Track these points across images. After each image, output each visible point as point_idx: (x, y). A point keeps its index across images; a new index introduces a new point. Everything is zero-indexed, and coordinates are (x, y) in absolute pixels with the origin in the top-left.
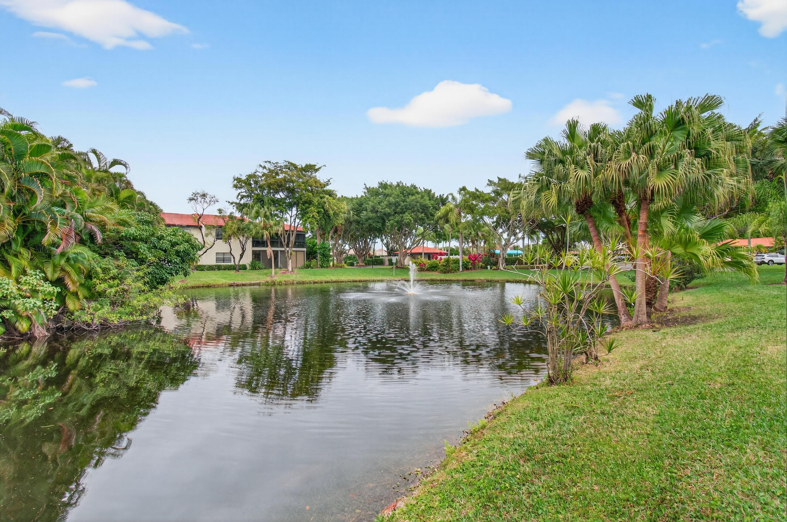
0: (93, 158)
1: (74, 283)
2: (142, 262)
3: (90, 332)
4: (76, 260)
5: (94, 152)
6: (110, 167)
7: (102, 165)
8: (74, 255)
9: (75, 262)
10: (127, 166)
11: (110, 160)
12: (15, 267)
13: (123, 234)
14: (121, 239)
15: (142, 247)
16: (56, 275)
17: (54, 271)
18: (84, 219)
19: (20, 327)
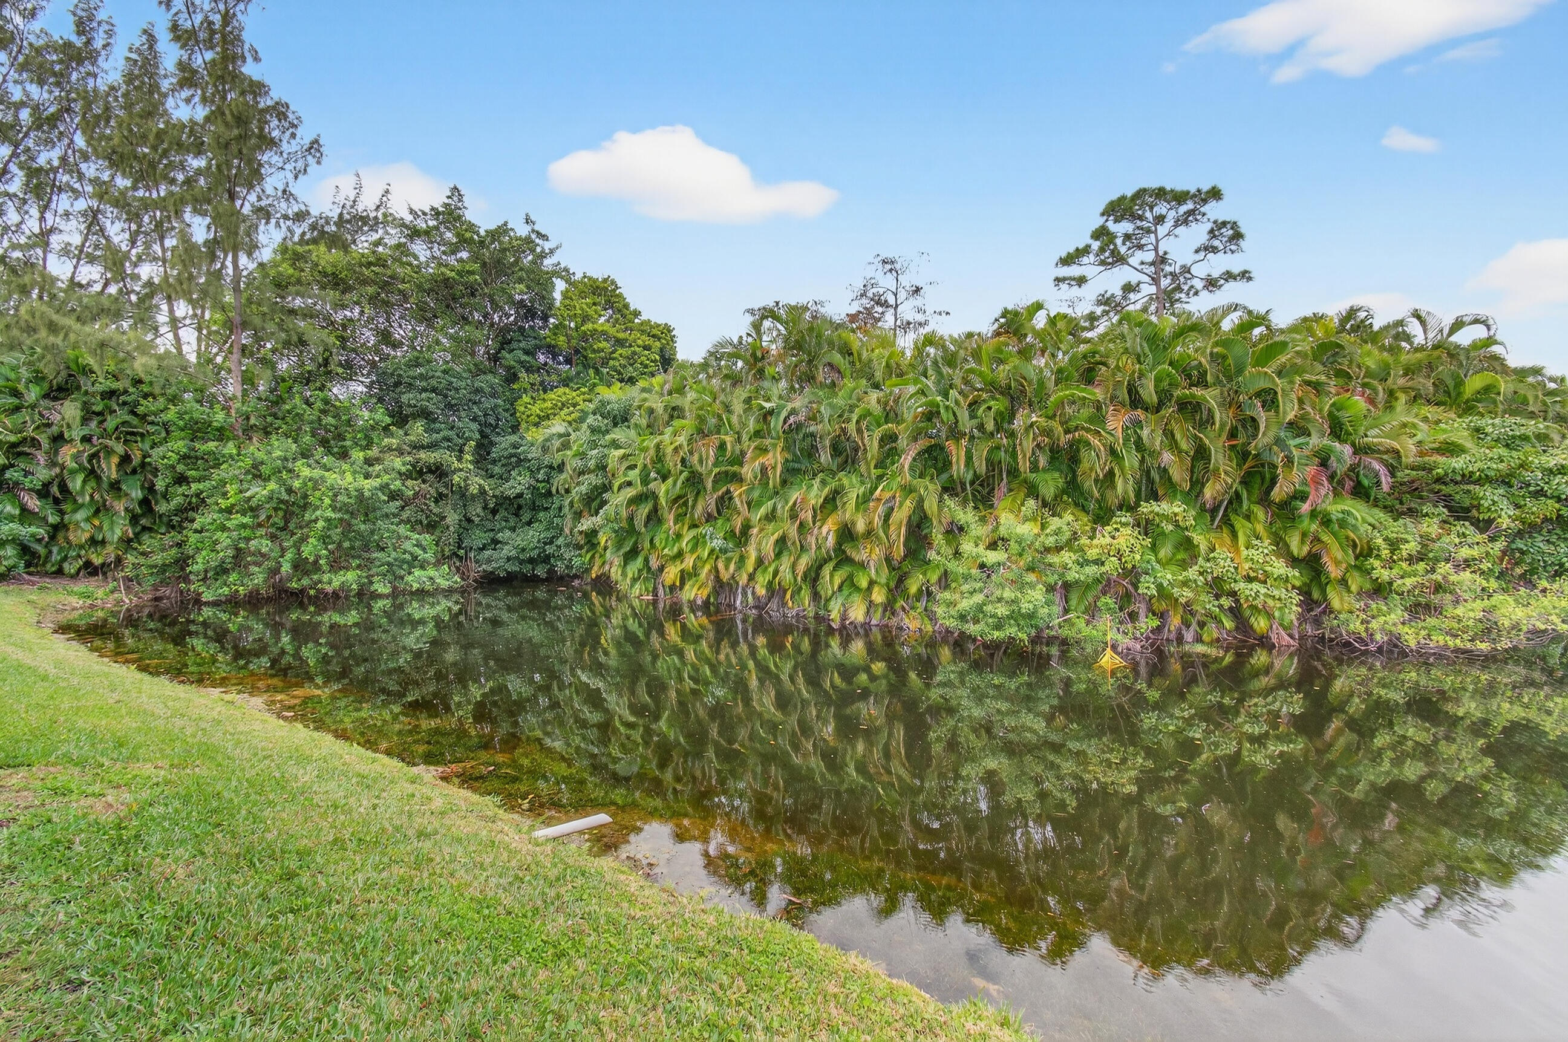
0: (1414, 328)
1: (1337, 563)
2: (1484, 525)
3: (1366, 653)
4: (1342, 523)
5: (1417, 315)
6: (1451, 333)
7: (1431, 336)
8: (1341, 516)
9: (1341, 527)
10: (1491, 322)
11: (1448, 321)
12: (1245, 533)
13: (1439, 471)
14: (1439, 480)
15: (1489, 495)
16: (1306, 549)
17: (1303, 542)
18: (1358, 450)
19: (1255, 625)
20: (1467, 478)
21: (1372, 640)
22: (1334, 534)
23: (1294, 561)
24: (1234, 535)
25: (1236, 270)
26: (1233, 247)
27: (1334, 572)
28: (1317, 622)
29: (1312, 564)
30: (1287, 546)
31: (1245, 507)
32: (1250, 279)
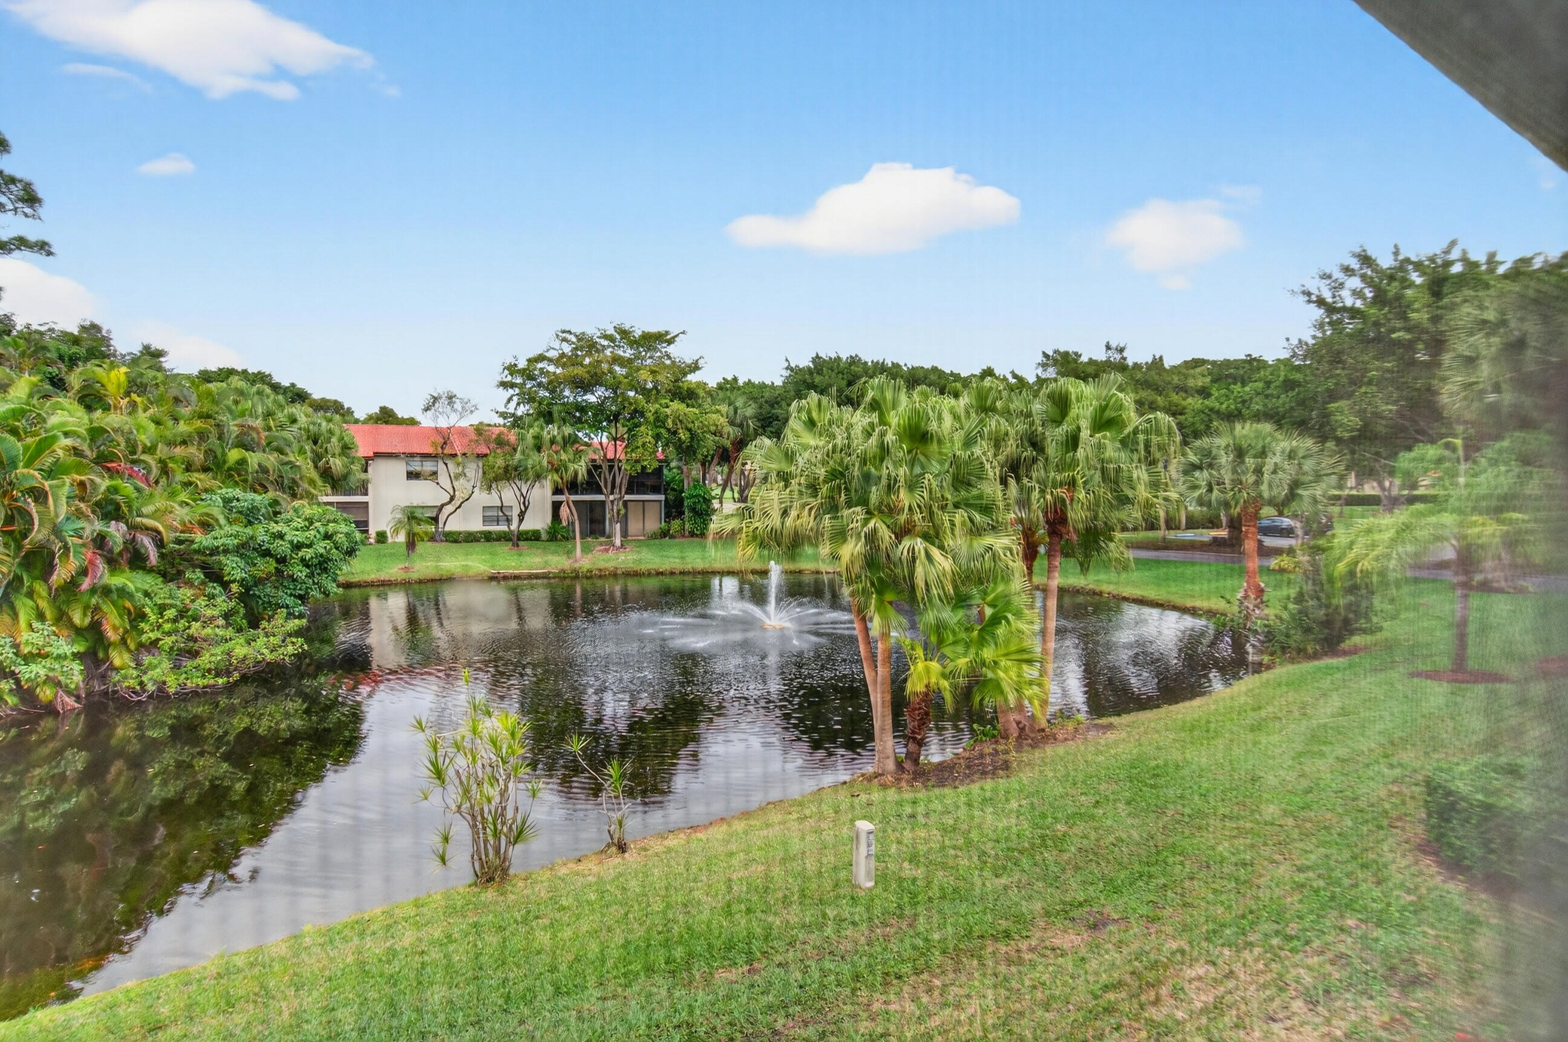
1: (115, 629)
3: (139, 703)
8: (118, 587)
9: (118, 597)
12: (26, 612)
13: (195, 546)
14: (196, 552)
15: (229, 562)
16: (87, 621)
17: (85, 615)
18: (132, 527)
19: (41, 696)
20: (214, 551)
21: (144, 691)
22: (114, 603)
23: (79, 631)
24: (15, 616)
25: (32, 237)
26: (28, 210)
27: (112, 635)
28: (103, 677)
29: (94, 631)
30: (70, 620)
31: (27, 584)
32: (50, 254)
